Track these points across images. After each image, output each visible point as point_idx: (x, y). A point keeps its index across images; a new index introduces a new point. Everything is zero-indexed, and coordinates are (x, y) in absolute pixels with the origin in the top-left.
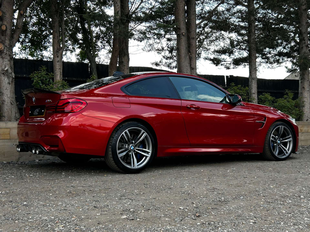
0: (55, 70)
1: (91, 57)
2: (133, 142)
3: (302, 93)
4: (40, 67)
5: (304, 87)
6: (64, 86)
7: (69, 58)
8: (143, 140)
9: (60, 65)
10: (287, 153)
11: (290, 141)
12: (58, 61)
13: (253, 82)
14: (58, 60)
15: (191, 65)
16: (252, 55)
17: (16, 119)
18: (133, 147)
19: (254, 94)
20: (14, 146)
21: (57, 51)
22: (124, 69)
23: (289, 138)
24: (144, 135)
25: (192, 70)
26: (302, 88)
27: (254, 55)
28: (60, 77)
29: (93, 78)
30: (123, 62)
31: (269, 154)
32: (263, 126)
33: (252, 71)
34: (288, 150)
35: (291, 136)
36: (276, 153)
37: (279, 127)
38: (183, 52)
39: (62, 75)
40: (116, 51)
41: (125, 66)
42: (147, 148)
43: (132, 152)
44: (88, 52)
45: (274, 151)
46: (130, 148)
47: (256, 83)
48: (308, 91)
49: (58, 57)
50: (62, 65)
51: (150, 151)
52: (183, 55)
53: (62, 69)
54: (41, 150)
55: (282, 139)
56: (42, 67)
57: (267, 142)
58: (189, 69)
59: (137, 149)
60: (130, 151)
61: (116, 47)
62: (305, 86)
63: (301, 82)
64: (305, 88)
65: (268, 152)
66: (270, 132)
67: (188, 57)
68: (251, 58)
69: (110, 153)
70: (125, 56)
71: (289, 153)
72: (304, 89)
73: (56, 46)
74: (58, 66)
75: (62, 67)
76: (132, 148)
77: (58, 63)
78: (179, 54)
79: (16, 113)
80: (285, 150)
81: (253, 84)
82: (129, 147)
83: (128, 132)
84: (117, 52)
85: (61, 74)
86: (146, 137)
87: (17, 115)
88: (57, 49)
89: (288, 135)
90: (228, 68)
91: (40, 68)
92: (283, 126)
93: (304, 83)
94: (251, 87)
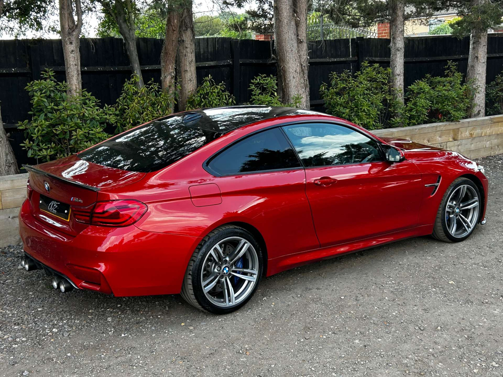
0: (68, 68)
1: (127, 31)
2: (226, 260)
3: (473, 66)
4: (42, 72)
5: (477, 57)
6: (87, 101)
7: (86, 23)
8: (244, 255)
9: (76, 59)
10: (469, 227)
11: (474, 208)
12: (73, 51)
13: (398, 55)
14: (72, 48)
15: (298, 36)
16: (398, 9)
17: (8, 165)
18: (227, 269)
19: (399, 75)
20: (10, 219)
21: (69, 33)
22: (186, 54)
23: (474, 202)
24: (245, 246)
25: (300, 45)
26: (475, 58)
27: (400, 8)
28: (78, 79)
29: (135, 80)
30: (183, 41)
31: (441, 233)
32: (435, 191)
33: (397, 35)
34: (470, 222)
35: (476, 198)
36: (453, 231)
37: (460, 188)
38: (285, 14)
39: (80, 75)
40: (174, 30)
41: (187, 48)
42: (250, 266)
43: (226, 278)
44: (121, 21)
45: (449, 228)
46: (223, 271)
47: (403, 56)
48: (484, 63)
49: (71, 43)
50: (79, 58)
51: (256, 272)
52: (286, 21)
53: (80, 65)
54: (68, 285)
55: (464, 205)
56: (46, 71)
57: (439, 215)
58: (296, 45)
59: (234, 271)
60: (222, 277)
61: (172, 24)
62: (479, 55)
63: (474, 48)
64: (479, 58)
65: (440, 231)
66: (446, 199)
67: (293, 23)
68: (396, 13)
69: (191, 287)
70: (187, 30)
71: (472, 228)
72: (477, 59)
73: (67, 23)
74: (72, 59)
75: (79, 61)
76: (225, 271)
77: (73, 55)
78: (279, 19)
79: (7, 155)
80: (466, 222)
81: (398, 59)
82: (221, 268)
83: (219, 248)
84: (175, 32)
85: (78, 75)
86: (249, 249)
87: (9, 158)
88: (70, 28)
89: (473, 198)
90: (355, 25)
91: (43, 74)
92: (466, 186)
93: (478, 49)
94: (394, 64)
